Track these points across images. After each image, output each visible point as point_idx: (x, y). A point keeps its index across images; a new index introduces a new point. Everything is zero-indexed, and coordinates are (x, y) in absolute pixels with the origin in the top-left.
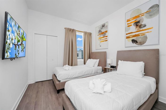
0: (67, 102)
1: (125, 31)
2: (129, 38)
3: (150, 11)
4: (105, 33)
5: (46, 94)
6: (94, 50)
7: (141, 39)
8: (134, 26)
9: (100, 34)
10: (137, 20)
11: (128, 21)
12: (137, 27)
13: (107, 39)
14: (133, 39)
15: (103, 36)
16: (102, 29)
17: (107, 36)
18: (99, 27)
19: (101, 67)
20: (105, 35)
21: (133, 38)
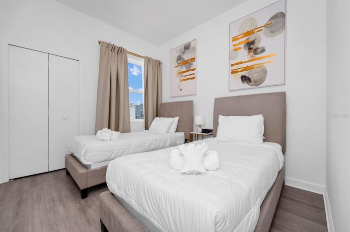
0: (115, 209)
1: (229, 60)
2: (237, 72)
3: (272, 23)
4: (190, 61)
5: (48, 204)
6: (166, 98)
7: (257, 74)
8: (246, 49)
9: (179, 65)
10: (250, 38)
11: (235, 39)
12: (249, 52)
13: (194, 74)
14: (243, 75)
15: (186, 68)
16: (184, 53)
17: (194, 69)
18: (178, 49)
19: (182, 134)
20: (190, 67)
21: (243, 73)
